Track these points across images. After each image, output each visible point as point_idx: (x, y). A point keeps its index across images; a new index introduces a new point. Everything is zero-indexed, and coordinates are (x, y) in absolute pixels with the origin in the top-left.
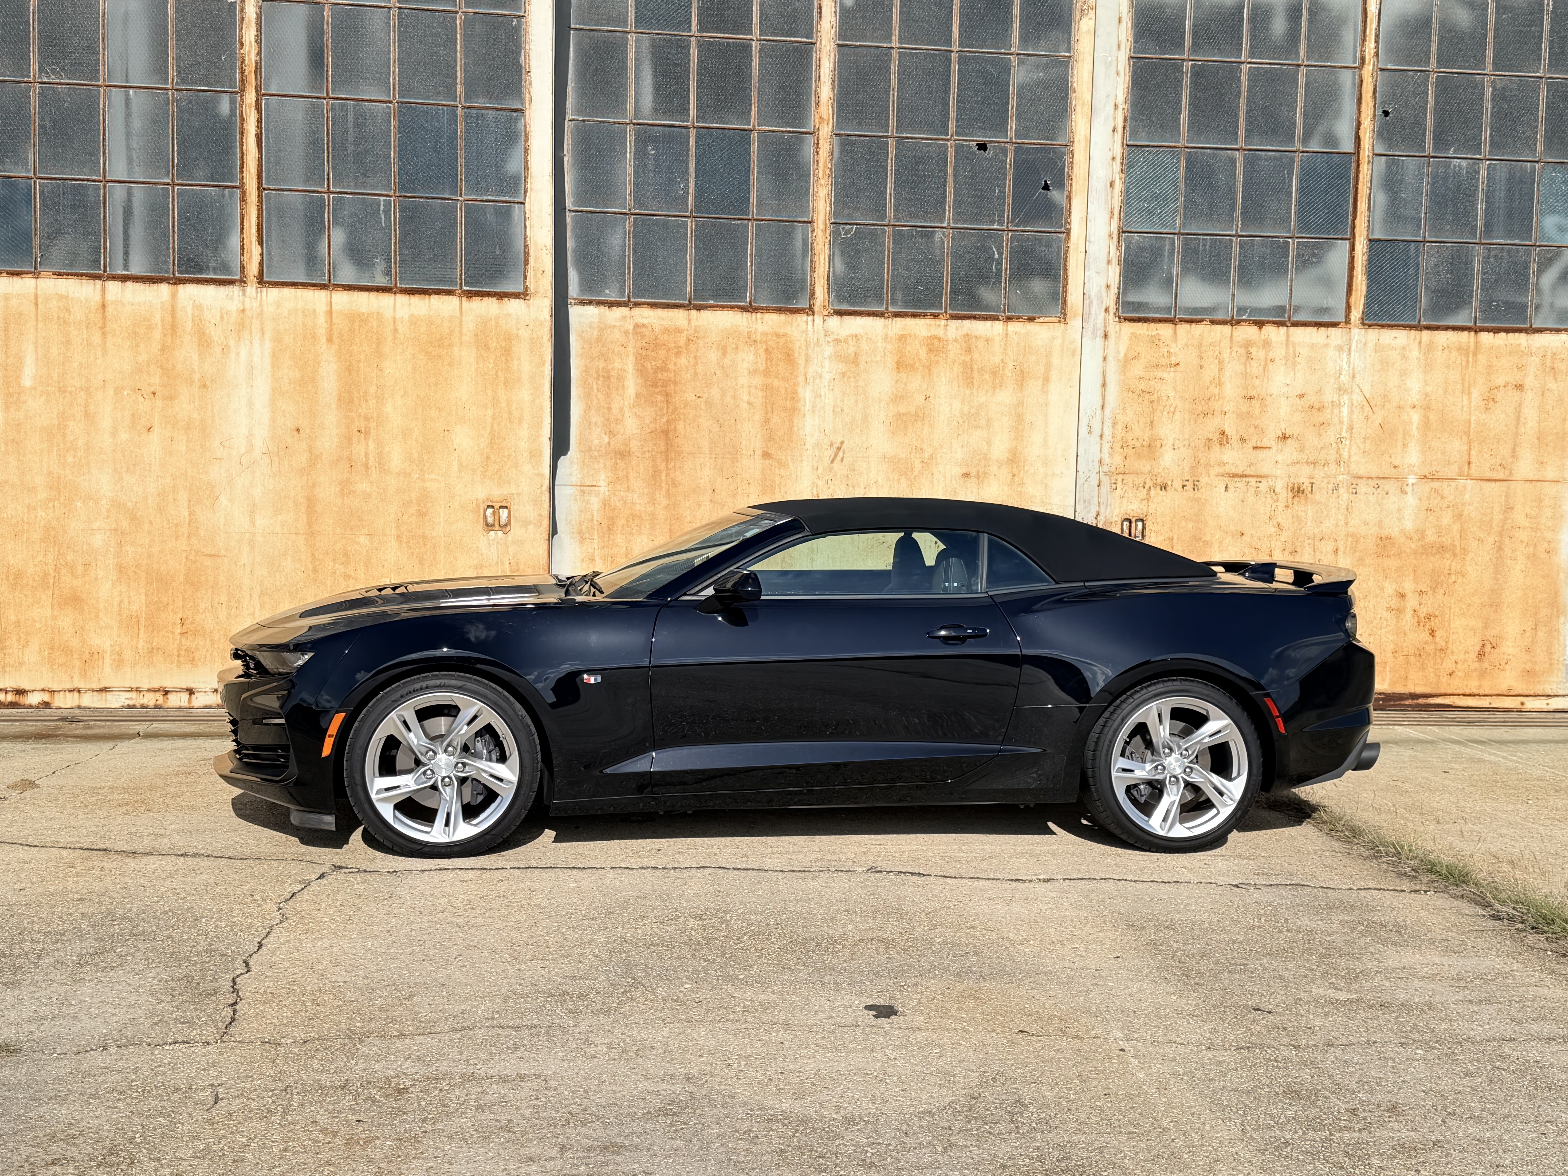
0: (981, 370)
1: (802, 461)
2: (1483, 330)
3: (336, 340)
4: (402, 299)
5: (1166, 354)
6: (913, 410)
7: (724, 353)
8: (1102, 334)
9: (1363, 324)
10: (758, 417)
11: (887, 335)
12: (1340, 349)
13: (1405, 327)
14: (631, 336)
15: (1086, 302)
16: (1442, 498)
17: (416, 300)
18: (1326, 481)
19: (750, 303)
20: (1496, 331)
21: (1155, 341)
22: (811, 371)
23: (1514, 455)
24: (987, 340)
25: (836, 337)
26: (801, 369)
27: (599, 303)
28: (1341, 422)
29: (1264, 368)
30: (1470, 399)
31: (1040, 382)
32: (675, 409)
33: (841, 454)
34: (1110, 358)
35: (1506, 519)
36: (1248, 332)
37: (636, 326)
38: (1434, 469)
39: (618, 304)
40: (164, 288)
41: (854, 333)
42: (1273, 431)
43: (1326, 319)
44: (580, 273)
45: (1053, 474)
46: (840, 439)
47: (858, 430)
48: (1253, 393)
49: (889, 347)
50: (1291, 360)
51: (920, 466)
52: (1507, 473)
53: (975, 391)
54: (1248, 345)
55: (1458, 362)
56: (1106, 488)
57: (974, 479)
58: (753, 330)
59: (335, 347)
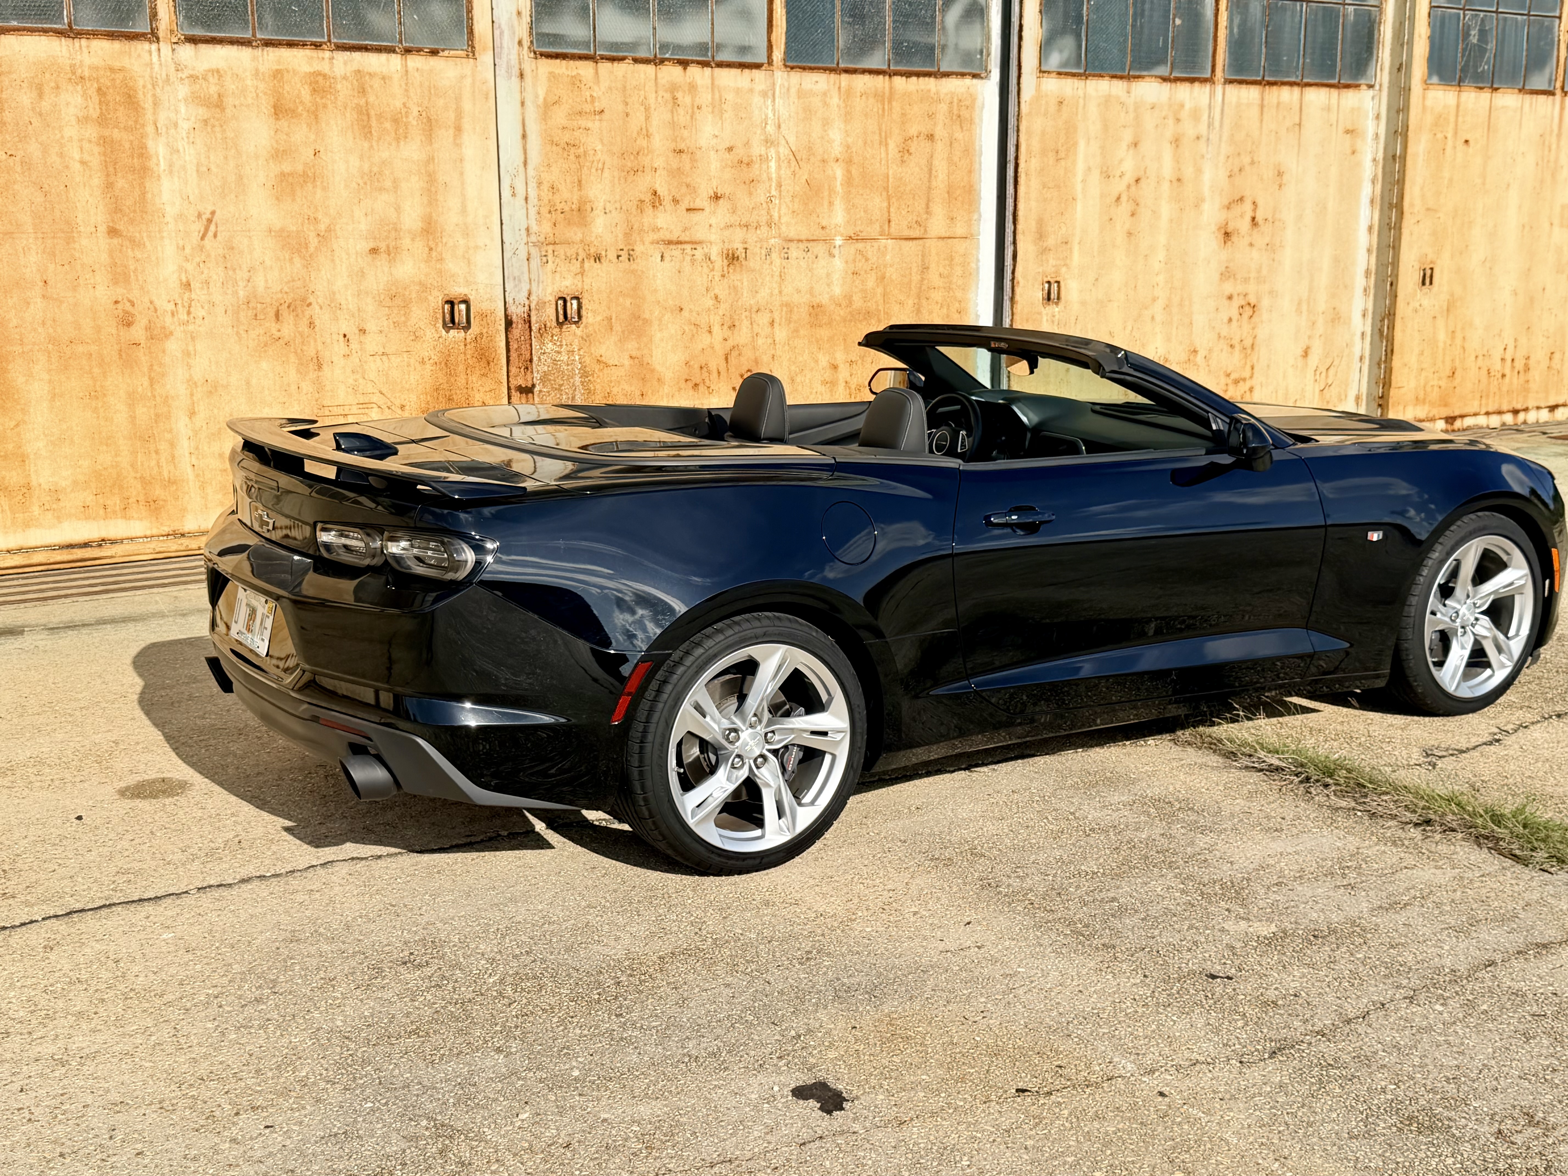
0: (380, 116)
1: (162, 238)
2: (897, 73)
5: (589, 99)
6: (300, 168)
7: (40, 95)
8: (518, 73)
9: (786, 66)
10: (97, 181)
11: (257, 70)
12: (764, 94)
13: (825, 69)
15: (497, 33)
16: (867, 260)
18: (759, 245)
19: (70, 27)
20: (908, 75)
21: (575, 82)
22: (163, 117)
23: (928, 212)
24: (383, 78)
25: (191, 72)
26: (149, 116)
28: (770, 179)
29: (692, 117)
30: (887, 150)
31: (451, 131)
33: (212, 228)
34: (528, 103)
35: (923, 279)
36: (671, 73)
38: (858, 229)
41: (214, 67)
42: (705, 191)
43: (748, 59)
45: (477, 247)
46: (210, 208)
47: (233, 196)
48: (682, 146)
49: (262, 86)
50: (718, 107)
51: (316, 240)
52: (922, 229)
53: (374, 144)
54: (673, 89)
55: (875, 110)
56: (535, 262)
57: (384, 256)
58: (77, 62)
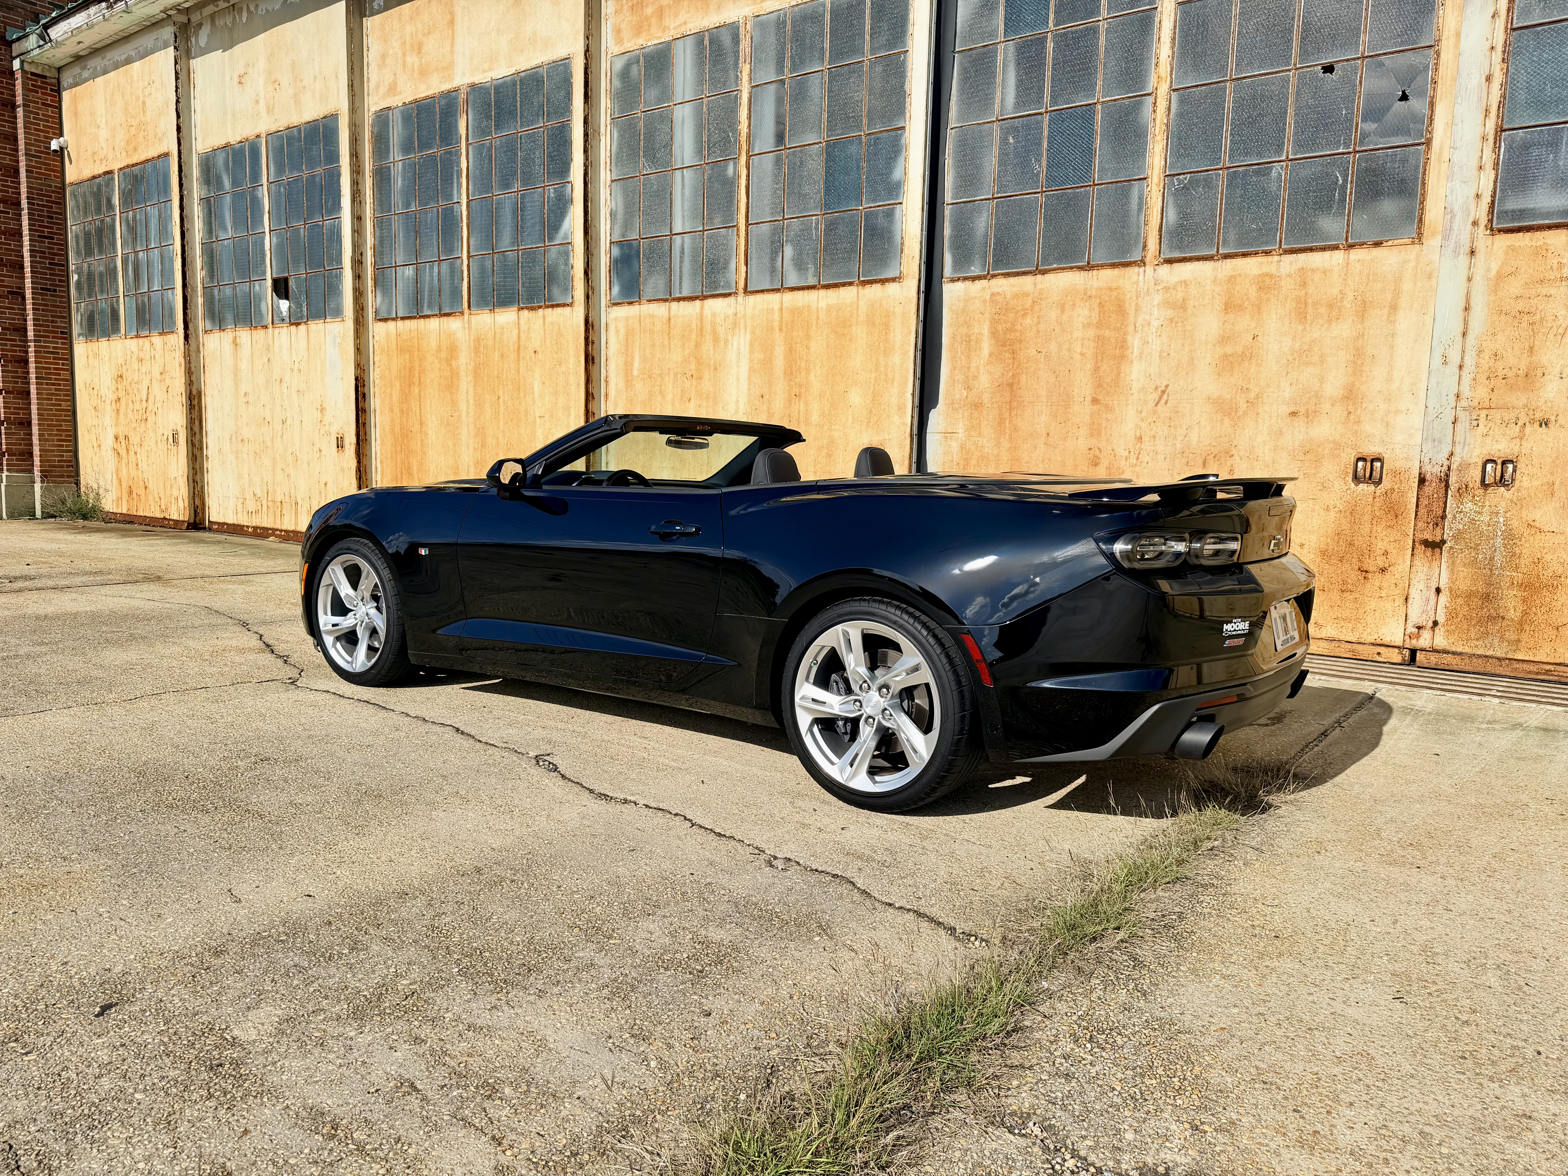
0: (1316, 304)
1: (1127, 405)
3: (784, 329)
4: (823, 292)
5: (1555, 266)
6: (1240, 349)
7: (1063, 311)
8: (1467, 250)
10: (1089, 366)
14: (988, 304)
15: (1448, 217)
17: (831, 293)
19: (1088, 263)
21: (1540, 252)
22: (1140, 320)
25: (1165, 285)
26: (1131, 319)
27: (965, 279)
32: (1020, 364)
33: (1165, 397)
34: (1478, 277)
37: (993, 295)
39: (979, 278)
40: (698, 302)
41: (1183, 279)
44: (954, 256)
45: (1398, 411)
46: (1165, 383)
47: (1184, 373)
49: (1218, 289)
51: (1245, 406)
56: (1463, 425)
57: (1303, 418)
58: (1089, 286)
59: (784, 334)
